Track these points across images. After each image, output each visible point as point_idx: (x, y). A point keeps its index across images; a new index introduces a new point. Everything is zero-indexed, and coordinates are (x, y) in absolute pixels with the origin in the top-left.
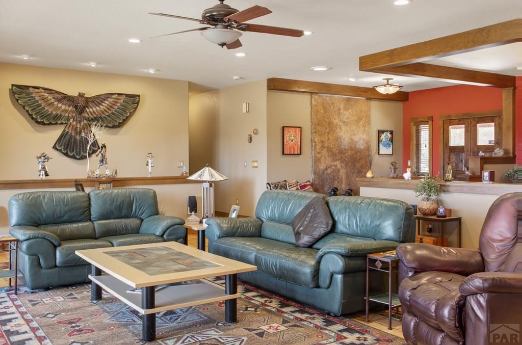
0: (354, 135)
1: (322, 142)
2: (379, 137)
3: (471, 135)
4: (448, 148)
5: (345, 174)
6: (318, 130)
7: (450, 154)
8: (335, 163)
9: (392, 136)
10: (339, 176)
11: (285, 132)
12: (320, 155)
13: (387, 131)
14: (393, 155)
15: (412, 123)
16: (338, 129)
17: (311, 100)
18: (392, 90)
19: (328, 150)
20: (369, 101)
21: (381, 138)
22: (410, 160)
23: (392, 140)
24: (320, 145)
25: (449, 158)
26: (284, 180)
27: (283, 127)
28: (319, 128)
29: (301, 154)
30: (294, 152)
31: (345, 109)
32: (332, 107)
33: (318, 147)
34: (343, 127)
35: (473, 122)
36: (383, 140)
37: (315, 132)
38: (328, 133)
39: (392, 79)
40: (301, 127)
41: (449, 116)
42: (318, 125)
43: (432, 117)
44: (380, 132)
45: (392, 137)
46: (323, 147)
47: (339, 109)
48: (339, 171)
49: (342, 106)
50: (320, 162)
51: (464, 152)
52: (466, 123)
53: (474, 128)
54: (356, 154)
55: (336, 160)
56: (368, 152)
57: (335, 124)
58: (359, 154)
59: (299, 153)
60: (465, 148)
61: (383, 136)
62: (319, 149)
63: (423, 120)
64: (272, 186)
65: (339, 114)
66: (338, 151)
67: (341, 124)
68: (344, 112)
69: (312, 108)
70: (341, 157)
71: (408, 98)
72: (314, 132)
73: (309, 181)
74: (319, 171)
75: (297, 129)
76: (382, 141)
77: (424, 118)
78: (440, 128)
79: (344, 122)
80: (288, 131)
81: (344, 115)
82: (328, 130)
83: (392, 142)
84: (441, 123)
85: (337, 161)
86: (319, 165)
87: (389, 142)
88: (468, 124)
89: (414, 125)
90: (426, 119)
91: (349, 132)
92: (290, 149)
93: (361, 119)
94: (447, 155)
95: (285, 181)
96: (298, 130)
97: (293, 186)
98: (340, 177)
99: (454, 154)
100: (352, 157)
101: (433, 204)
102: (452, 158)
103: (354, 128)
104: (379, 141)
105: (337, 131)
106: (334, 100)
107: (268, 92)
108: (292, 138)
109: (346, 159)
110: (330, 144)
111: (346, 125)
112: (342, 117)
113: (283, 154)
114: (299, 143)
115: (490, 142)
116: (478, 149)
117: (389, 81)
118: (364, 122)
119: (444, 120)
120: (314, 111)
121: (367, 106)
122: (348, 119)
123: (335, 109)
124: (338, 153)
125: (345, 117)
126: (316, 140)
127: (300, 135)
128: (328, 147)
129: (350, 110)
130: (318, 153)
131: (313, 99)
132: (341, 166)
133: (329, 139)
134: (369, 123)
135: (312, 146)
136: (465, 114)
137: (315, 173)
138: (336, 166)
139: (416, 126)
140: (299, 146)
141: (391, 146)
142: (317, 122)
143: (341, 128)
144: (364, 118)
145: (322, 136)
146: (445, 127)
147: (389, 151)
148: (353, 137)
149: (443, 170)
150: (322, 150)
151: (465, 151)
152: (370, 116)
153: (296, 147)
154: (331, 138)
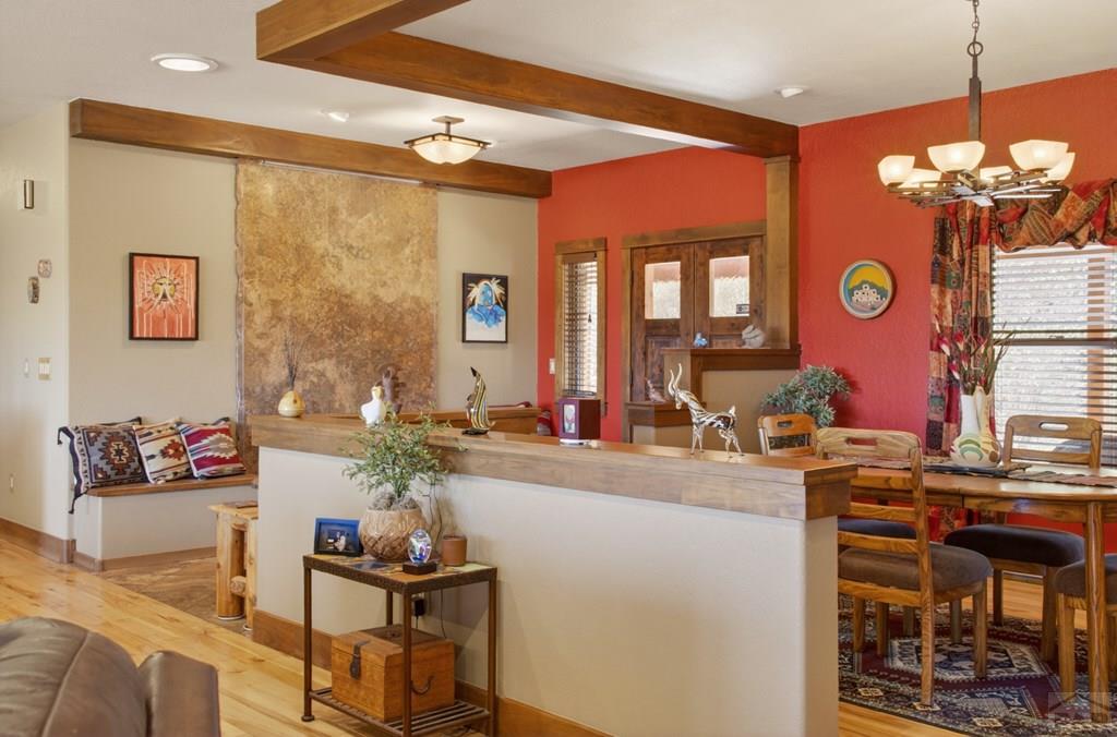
0: (384, 284)
1: (275, 303)
2: (466, 292)
3: (696, 290)
4: (643, 323)
5: (354, 396)
6: (260, 269)
7: (646, 342)
8: (320, 366)
9: (506, 291)
10: (330, 403)
11: (137, 271)
12: (268, 342)
13: (489, 278)
14: (509, 345)
15: (559, 258)
16: (329, 265)
17: (236, 179)
18: (459, 153)
19: (293, 326)
20: (431, 191)
21: (471, 296)
22: (553, 357)
23: (504, 303)
24: (267, 312)
25: (645, 354)
26: (134, 417)
27: (132, 256)
28: (263, 261)
29: (196, 338)
30: (172, 330)
31: (354, 210)
32: (309, 202)
33: (258, 319)
34: (345, 262)
35: (700, 253)
36: (477, 302)
37: (250, 274)
38: (296, 278)
39: (461, 120)
40: (197, 259)
41: (644, 238)
42: (261, 252)
43: (606, 240)
44: (469, 280)
45: (506, 295)
46: (277, 318)
47: (334, 210)
48: (332, 388)
49: (342, 203)
50: (267, 362)
51: (679, 336)
52: (685, 257)
53: (701, 269)
54: (390, 339)
55: (322, 358)
56: (430, 334)
57: (321, 251)
58: (398, 340)
59: (190, 334)
60: (682, 327)
61: (477, 292)
62: (264, 325)
63: (582, 247)
64: (76, 436)
65: (332, 223)
66: (328, 332)
67: (338, 252)
68: (350, 220)
69: (238, 203)
70: (340, 350)
71: (550, 189)
72: (246, 273)
73: (227, 419)
74: (263, 389)
75: (184, 263)
76: (473, 304)
77: (587, 243)
78: (624, 272)
79: (350, 248)
80: (151, 269)
81: (351, 226)
82: (293, 270)
83: (506, 308)
84: (626, 254)
85: (326, 360)
86: (264, 371)
87: (497, 308)
88: (689, 259)
89: (564, 262)
90: (591, 246)
91: (368, 276)
92: (157, 322)
93: (408, 241)
94: (639, 344)
95: (139, 420)
96: (187, 267)
97: (155, 435)
98: (337, 405)
99: (656, 342)
100: (376, 347)
101: (402, 518)
102: (653, 354)
103: (382, 267)
104: (466, 305)
105: (324, 272)
106: (318, 183)
107: (70, 143)
108: (168, 289)
109: (356, 354)
110: (300, 311)
111: (356, 256)
112: (342, 233)
113: (132, 337)
114: (191, 306)
115: (740, 308)
116: (712, 326)
117: (452, 126)
118: (415, 249)
119: (632, 249)
120: (246, 210)
121: (426, 204)
122: (363, 240)
123: (319, 209)
124: (331, 337)
125: (353, 233)
126: (252, 297)
127: (193, 281)
128: (294, 319)
129: (370, 215)
130: (260, 336)
131: (241, 174)
132: (341, 376)
133: (297, 295)
134: (433, 254)
135: (238, 315)
136: (680, 232)
137: (247, 394)
138: (322, 374)
139: (571, 264)
140: (192, 315)
141: (503, 319)
142: (256, 246)
143: (339, 266)
144: (415, 241)
145: (273, 286)
146: (636, 269)
147: (497, 332)
148: (381, 292)
149: (632, 385)
150: (274, 326)
151: (682, 333)
152: (436, 232)
153: (179, 318)
154: (306, 292)
